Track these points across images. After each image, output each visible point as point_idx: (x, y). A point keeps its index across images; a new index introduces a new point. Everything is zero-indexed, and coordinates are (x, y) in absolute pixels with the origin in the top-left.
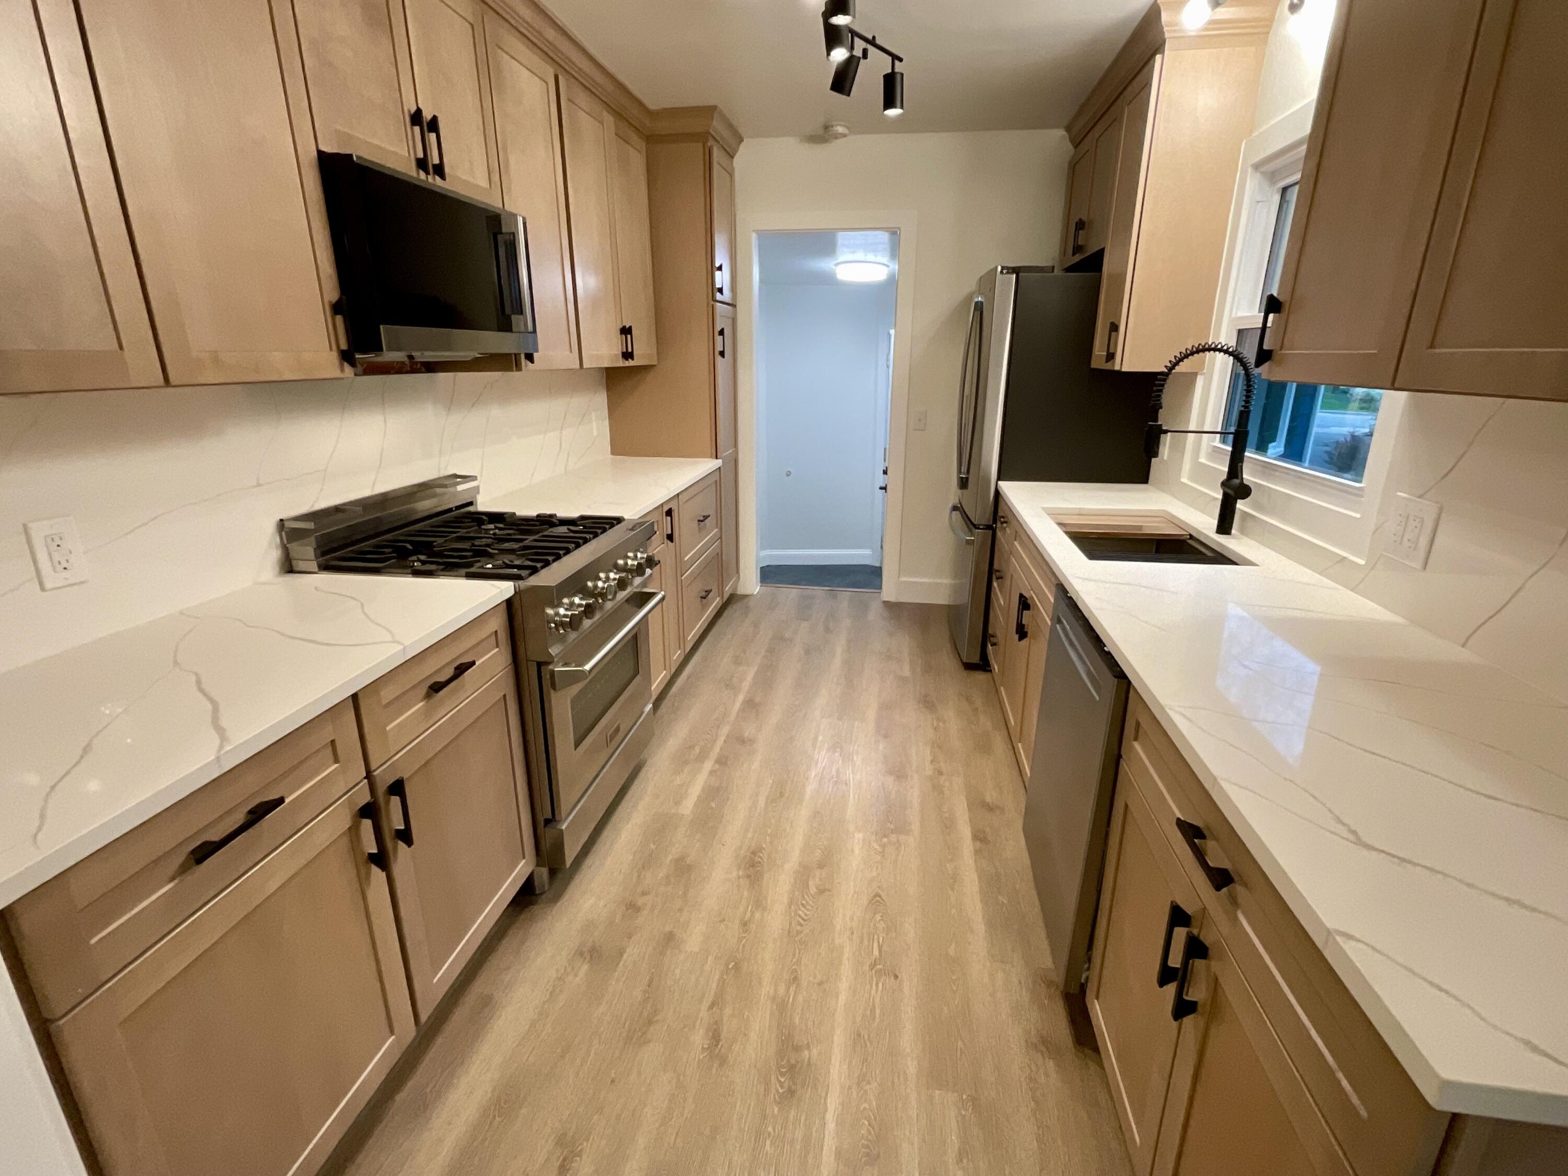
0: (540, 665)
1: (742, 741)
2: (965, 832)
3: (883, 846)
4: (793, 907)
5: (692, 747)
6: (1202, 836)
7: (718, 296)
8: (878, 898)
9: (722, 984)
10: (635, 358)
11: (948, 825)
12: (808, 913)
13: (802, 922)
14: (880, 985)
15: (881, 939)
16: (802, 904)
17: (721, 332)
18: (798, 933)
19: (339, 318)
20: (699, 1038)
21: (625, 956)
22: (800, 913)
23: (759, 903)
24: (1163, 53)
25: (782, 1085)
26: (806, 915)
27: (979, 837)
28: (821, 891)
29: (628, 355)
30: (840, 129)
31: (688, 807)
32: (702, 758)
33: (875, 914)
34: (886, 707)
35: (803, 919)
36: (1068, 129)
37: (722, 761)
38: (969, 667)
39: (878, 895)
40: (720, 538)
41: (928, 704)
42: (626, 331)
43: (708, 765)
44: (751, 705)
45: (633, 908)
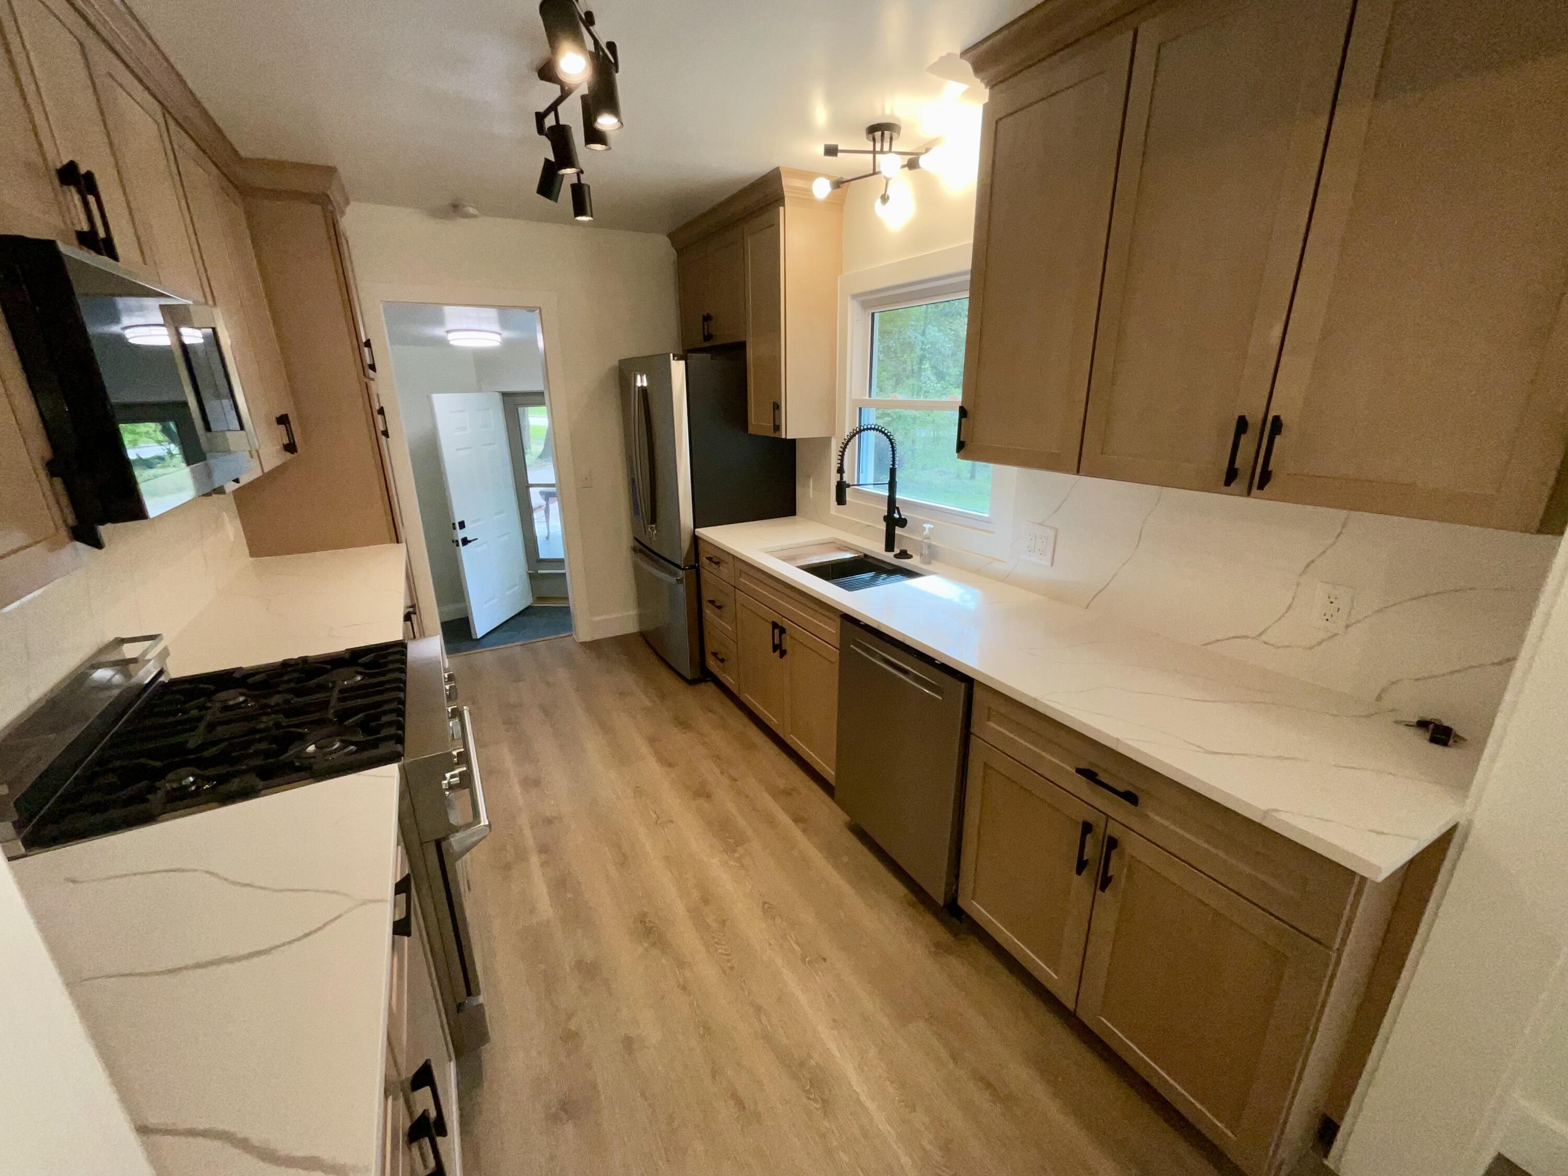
0: (438, 844)
2: (784, 819)
3: (739, 860)
4: (711, 949)
6: (1096, 774)
7: (371, 373)
8: (767, 905)
9: (707, 1052)
11: (770, 821)
12: (726, 947)
13: (726, 958)
14: (819, 973)
15: (793, 935)
16: (716, 943)
17: (381, 411)
18: (732, 968)
19: (58, 481)
22: (721, 951)
23: (681, 964)
24: (784, 205)
27: (797, 820)
28: (722, 923)
29: (290, 449)
30: (471, 210)
33: (774, 920)
35: (726, 955)
36: (670, 236)
37: (543, 849)
38: (692, 682)
42: (283, 420)
43: (535, 860)
44: (530, 783)
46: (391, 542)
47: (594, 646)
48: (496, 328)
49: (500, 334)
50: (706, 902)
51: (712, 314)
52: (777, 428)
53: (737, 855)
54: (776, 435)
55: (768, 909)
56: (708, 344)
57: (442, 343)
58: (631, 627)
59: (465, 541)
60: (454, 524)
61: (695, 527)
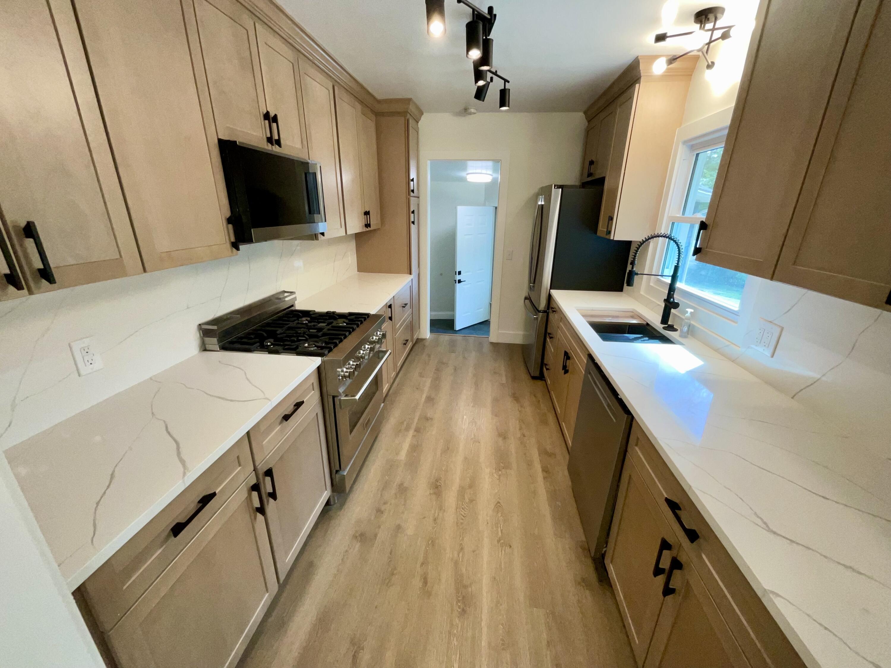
0: (334, 397)
1: (427, 419)
2: (538, 467)
3: (500, 476)
4: (458, 510)
5: (402, 423)
6: (680, 509)
7: (412, 194)
8: (499, 504)
9: (426, 552)
10: (371, 226)
11: (530, 464)
12: (466, 513)
13: (463, 518)
14: (503, 551)
15: (502, 526)
16: (462, 508)
17: (413, 212)
18: (462, 523)
19: (230, 226)
20: (417, 583)
21: (378, 538)
22: (462, 513)
23: (441, 508)
24: (640, 83)
25: (459, 607)
26: (465, 514)
27: (545, 470)
28: (471, 501)
29: (368, 225)
30: (473, 110)
31: (403, 455)
32: (407, 429)
33: (498, 513)
34: (496, 401)
35: (463, 516)
36: (585, 113)
37: (417, 430)
38: (534, 378)
39: (499, 502)
40: (412, 313)
41: (516, 398)
42: (367, 213)
43: (411, 432)
44: (430, 400)
45: (379, 511)
46: (408, 274)
47: (495, 346)
48: (490, 172)
49: (492, 175)
50: (471, 486)
51: (594, 159)
52: (609, 233)
53: (500, 472)
54: (607, 237)
55: (498, 506)
56: (590, 179)
57: (463, 180)
58: (519, 341)
59: (460, 281)
60: (456, 272)
61: (551, 288)
